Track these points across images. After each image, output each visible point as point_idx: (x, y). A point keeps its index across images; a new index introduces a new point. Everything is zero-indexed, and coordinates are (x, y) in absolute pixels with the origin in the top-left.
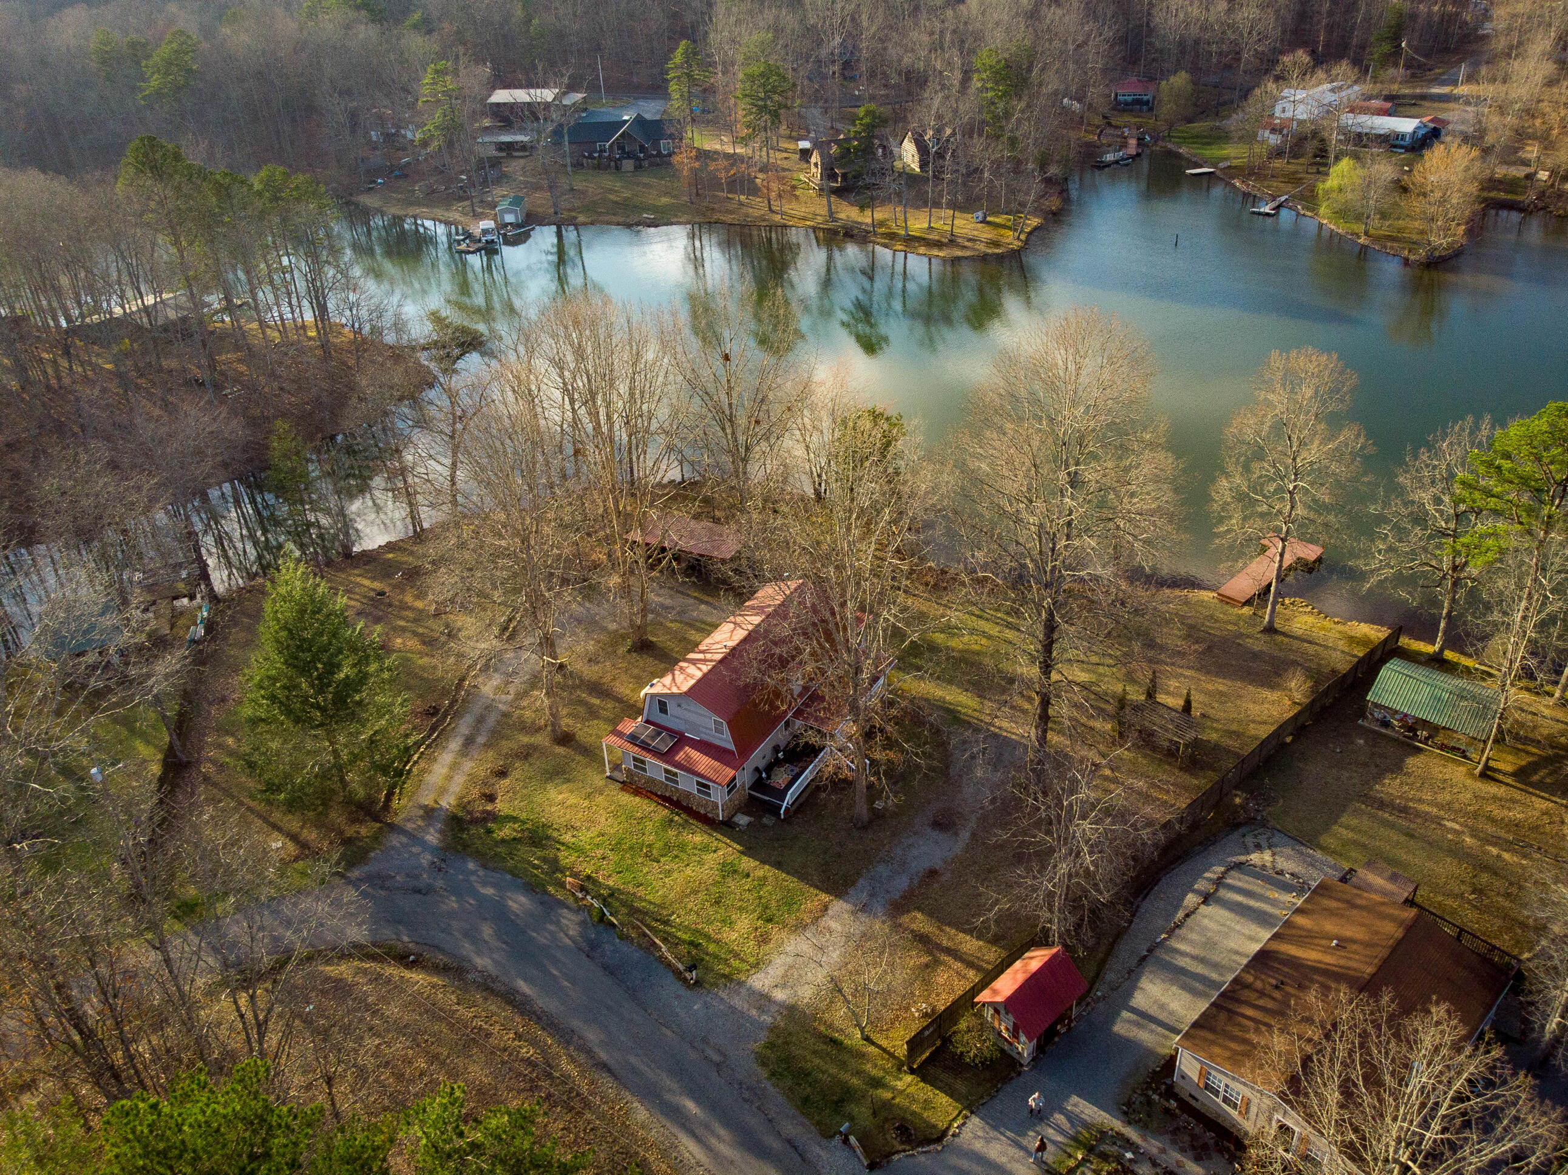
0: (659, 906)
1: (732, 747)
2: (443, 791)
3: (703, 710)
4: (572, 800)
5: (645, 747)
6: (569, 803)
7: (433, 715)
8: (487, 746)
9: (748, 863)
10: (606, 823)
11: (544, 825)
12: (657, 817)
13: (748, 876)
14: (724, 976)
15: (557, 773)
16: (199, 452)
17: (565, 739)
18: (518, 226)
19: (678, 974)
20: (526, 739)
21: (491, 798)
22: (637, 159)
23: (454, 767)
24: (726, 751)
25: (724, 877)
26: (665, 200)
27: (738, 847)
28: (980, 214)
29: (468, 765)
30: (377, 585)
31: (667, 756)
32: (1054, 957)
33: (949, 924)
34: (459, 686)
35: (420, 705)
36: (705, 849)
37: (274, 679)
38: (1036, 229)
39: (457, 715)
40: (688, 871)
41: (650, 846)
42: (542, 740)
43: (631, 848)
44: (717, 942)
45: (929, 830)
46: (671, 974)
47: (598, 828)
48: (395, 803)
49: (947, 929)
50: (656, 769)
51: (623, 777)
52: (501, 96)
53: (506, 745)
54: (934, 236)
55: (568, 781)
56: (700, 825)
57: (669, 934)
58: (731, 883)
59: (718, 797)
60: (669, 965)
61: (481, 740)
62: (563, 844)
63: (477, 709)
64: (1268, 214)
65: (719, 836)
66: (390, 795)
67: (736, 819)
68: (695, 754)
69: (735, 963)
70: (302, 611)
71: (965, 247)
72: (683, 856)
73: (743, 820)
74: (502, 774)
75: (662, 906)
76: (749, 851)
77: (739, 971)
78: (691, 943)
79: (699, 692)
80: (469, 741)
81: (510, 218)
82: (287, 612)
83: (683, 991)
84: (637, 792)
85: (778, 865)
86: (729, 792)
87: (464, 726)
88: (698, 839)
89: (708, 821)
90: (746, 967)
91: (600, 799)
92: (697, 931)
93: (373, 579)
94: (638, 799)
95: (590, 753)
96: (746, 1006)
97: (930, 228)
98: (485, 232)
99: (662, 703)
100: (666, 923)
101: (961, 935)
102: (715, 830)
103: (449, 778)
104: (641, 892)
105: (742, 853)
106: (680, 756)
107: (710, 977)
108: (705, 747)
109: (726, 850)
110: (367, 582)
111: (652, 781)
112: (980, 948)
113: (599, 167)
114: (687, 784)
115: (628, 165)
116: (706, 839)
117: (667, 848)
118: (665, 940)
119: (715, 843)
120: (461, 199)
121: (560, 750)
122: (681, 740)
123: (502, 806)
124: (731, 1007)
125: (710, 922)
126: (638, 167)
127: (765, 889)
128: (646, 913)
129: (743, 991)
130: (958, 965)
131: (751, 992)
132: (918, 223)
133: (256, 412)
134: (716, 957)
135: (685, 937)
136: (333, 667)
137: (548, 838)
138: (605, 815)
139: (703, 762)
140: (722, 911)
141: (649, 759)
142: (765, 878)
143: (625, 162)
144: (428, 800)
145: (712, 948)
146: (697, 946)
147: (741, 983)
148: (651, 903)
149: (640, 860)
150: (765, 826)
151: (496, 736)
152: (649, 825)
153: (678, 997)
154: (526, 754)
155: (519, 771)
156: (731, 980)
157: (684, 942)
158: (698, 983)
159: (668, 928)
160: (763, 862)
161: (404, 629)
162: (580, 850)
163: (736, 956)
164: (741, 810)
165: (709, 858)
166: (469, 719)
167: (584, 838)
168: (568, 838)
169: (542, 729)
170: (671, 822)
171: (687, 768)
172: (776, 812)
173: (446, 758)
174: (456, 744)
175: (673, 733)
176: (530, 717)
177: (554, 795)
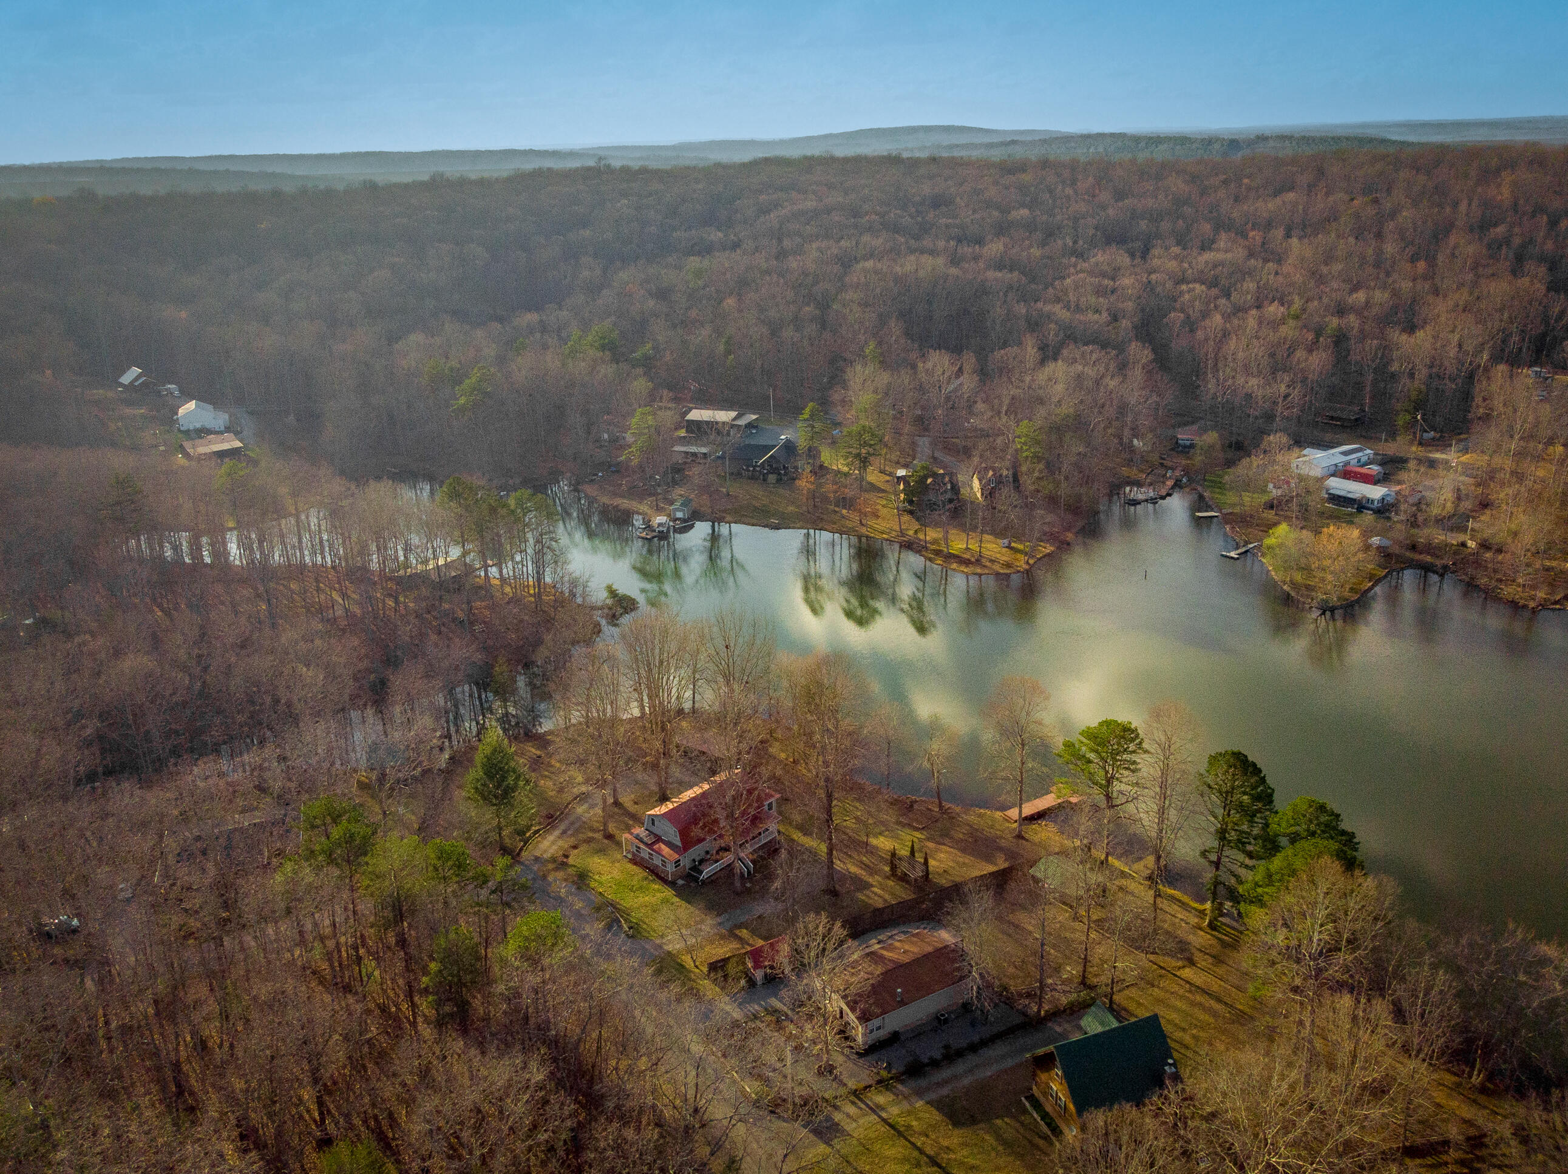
1: (679, 844)
2: (545, 851)
3: (669, 824)
4: (604, 862)
5: (641, 840)
6: (602, 864)
7: (550, 818)
8: (572, 835)
9: (675, 900)
10: (616, 874)
11: (588, 871)
12: (641, 875)
13: (673, 903)
14: (646, 936)
15: (601, 851)
16: (457, 668)
17: (610, 837)
18: (684, 521)
19: (625, 932)
20: (590, 834)
21: (567, 856)
22: (779, 474)
23: (553, 843)
24: (677, 846)
25: (662, 903)
26: (791, 508)
27: (674, 893)
28: (1006, 541)
29: (560, 843)
30: (538, 753)
31: (650, 846)
34: (567, 806)
35: (544, 813)
36: (659, 890)
37: (478, 780)
38: (1048, 555)
39: (561, 820)
40: (647, 898)
41: (633, 886)
42: (598, 836)
43: (624, 885)
44: (648, 924)
47: (612, 875)
48: (523, 854)
50: (645, 852)
51: (630, 856)
52: (695, 415)
53: (581, 836)
54: (967, 556)
55: (605, 854)
56: (660, 881)
57: (628, 919)
58: (665, 905)
59: (670, 868)
61: (569, 832)
62: (594, 879)
63: (572, 818)
64: (1232, 558)
65: (666, 887)
66: (521, 850)
67: (676, 881)
68: (663, 846)
69: (652, 933)
70: (495, 750)
71: (985, 566)
72: (647, 892)
73: (680, 882)
74: (575, 847)
75: (629, 908)
76: (679, 895)
77: (653, 936)
78: (637, 923)
79: (670, 815)
80: (564, 832)
81: (679, 515)
82: (488, 751)
84: (635, 864)
85: (689, 903)
86: (676, 867)
87: (562, 827)
88: (656, 887)
89: (664, 881)
90: (656, 935)
91: (617, 865)
92: (641, 920)
93: (538, 749)
94: (634, 866)
95: (619, 844)
96: (651, 948)
97: (967, 549)
98: (660, 525)
99: (653, 820)
100: (630, 915)
102: (666, 884)
103: (550, 847)
104: (622, 902)
105: (675, 895)
106: (656, 847)
107: (638, 936)
108: (669, 844)
109: (668, 893)
110: (533, 750)
111: (642, 858)
113: (752, 478)
114: (657, 861)
115: (772, 478)
116: (660, 887)
117: (641, 888)
118: (623, 918)
119: (664, 889)
120: (650, 495)
121: (606, 841)
122: (659, 839)
123: (571, 861)
124: (643, 947)
125: (648, 917)
126: (779, 481)
127: (679, 910)
128: (621, 910)
129: (651, 943)
131: (654, 944)
132: (958, 544)
133: (490, 642)
134: (646, 929)
135: (635, 921)
136: (504, 778)
137: (589, 876)
138: (617, 871)
139: (665, 850)
140: (655, 914)
141: (642, 846)
143: (770, 476)
144: (538, 854)
145: (645, 926)
146: (639, 925)
147: (651, 940)
148: (625, 906)
149: (626, 890)
150: (690, 886)
151: (577, 831)
152: (636, 878)
154: (589, 841)
155: (584, 847)
156: (648, 939)
157: (633, 922)
158: (634, 938)
159: (629, 917)
160: (683, 900)
161: (546, 776)
162: (600, 883)
163: (654, 931)
164: (681, 878)
165: (658, 895)
166: (567, 822)
167: (604, 878)
168: (597, 877)
169: (599, 831)
170: (646, 878)
171: (658, 853)
172: (696, 880)
173: (551, 838)
174: (557, 833)
175: (656, 835)
176: (596, 825)
177: (596, 859)
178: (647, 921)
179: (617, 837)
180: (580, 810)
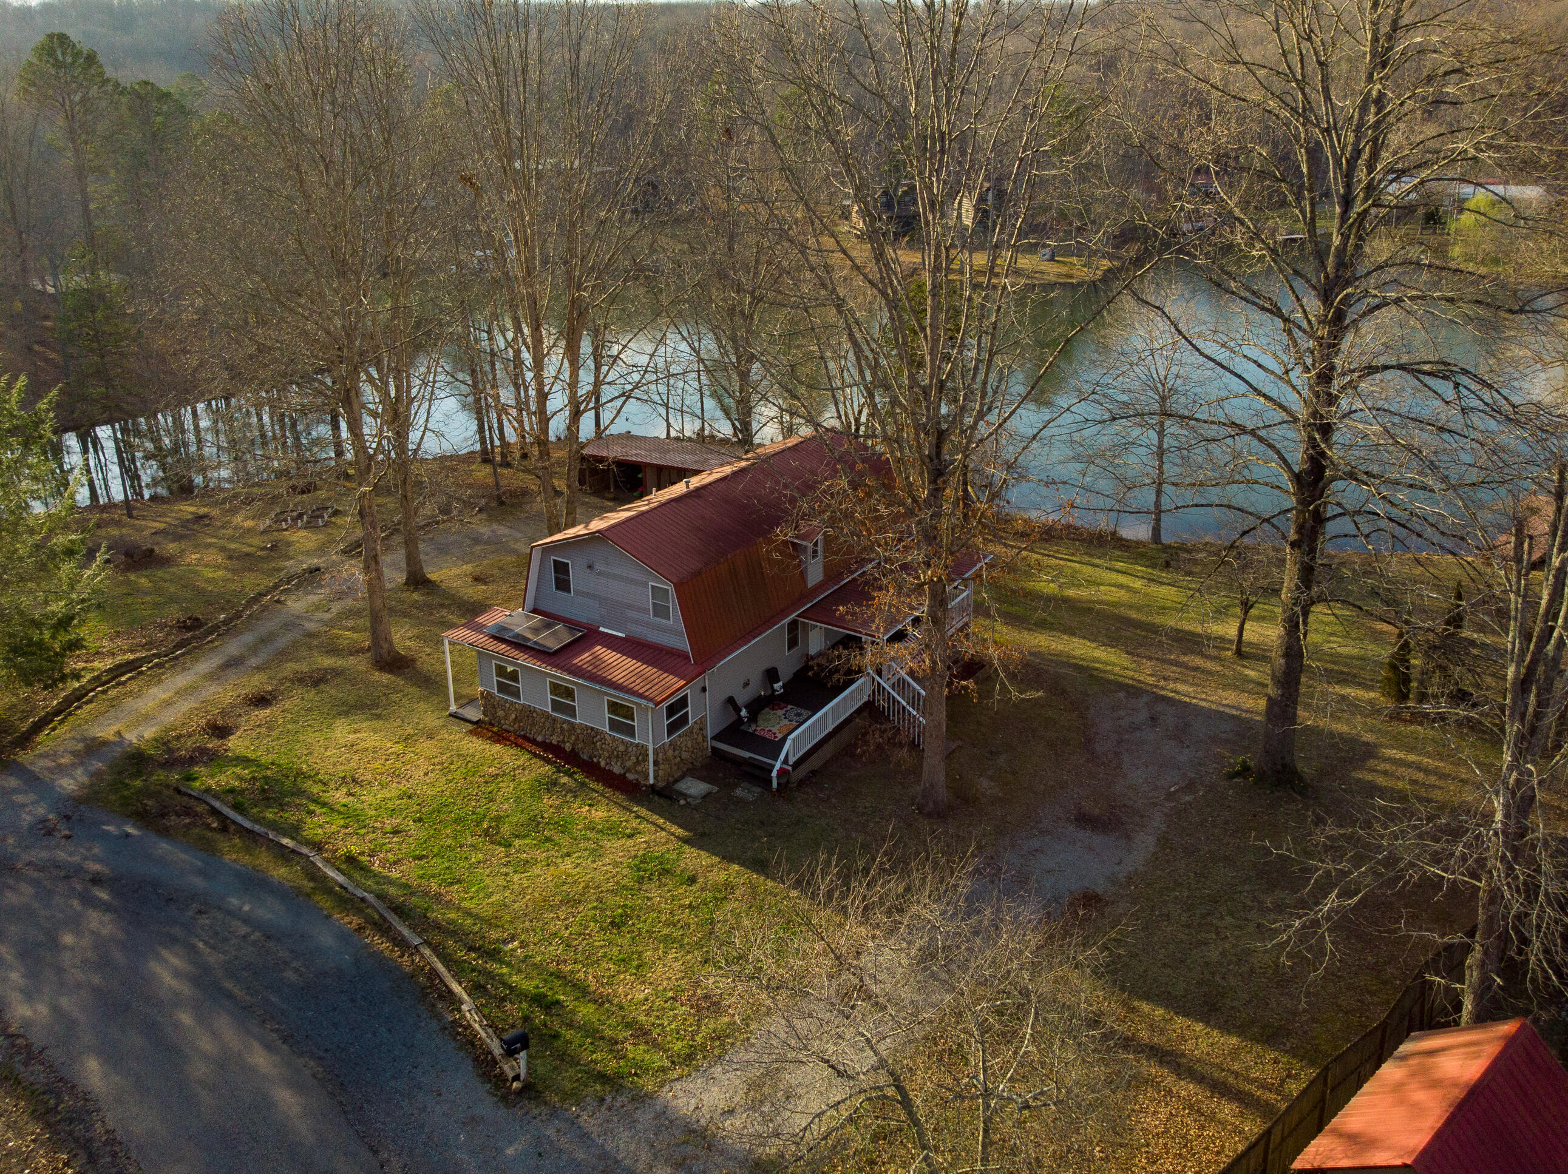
0: (487, 921)
1: (684, 644)
3: (634, 568)
5: (520, 646)
6: (363, 745)
7: (188, 629)
8: (260, 669)
9: (695, 859)
10: (422, 780)
11: (300, 773)
12: (526, 778)
13: (692, 880)
14: (603, 1078)
15: (362, 707)
17: (396, 664)
19: (485, 1065)
20: (328, 662)
21: (223, 733)
23: (185, 692)
24: (671, 649)
25: (640, 880)
27: (680, 832)
29: (211, 690)
31: (559, 658)
32: (1511, 1042)
33: (1147, 997)
34: (254, 599)
35: (177, 618)
36: (612, 830)
39: (230, 630)
40: (567, 865)
41: (498, 819)
42: (359, 664)
43: (458, 821)
44: (600, 1001)
45: (1071, 828)
46: (469, 1065)
47: (405, 786)
49: (1145, 1007)
50: (538, 688)
51: (474, 713)
53: (291, 668)
55: (378, 717)
56: (609, 792)
57: (490, 975)
58: (653, 891)
59: (650, 737)
60: (471, 1042)
61: (251, 663)
62: (324, 805)
63: (268, 627)
65: (644, 812)
66: (42, 724)
67: (682, 786)
68: (611, 656)
69: (636, 1051)
72: (564, 840)
73: (695, 788)
74: (261, 701)
75: (492, 922)
76: (699, 839)
77: (642, 1069)
78: (538, 1000)
80: (232, 663)
83: (486, 1106)
84: (499, 737)
85: (760, 866)
86: (672, 728)
87: (234, 645)
88: (599, 814)
89: (626, 788)
90: (658, 1060)
91: (426, 746)
92: (559, 975)
94: (497, 748)
95: (430, 682)
96: (645, 1156)
99: (560, 567)
100: (493, 954)
101: (1180, 1021)
102: (639, 803)
103: (166, 707)
104: (455, 893)
105: (686, 841)
106: (583, 659)
107: (566, 1079)
108: (632, 647)
109: (653, 835)
110: (192, 509)
111: (526, 711)
112: (1235, 1053)
116: (616, 815)
117: (535, 823)
118: (477, 989)
119: (635, 823)
121: (385, 678)
122: (586, 636)
123: (236, 744)
124: (604, 1156)
125: (590, 960)
127: (729, 906)
128: (453, 934)
129: (645, 1117)
130: (1188, 1089)
131: (666, 1120)
134: (593, 1033)
135: (528, 986)
137: (300, 793)
138: (425, 766)
139: (625, 670)
140: (625, 940)
141: (523, 667)
142: (729, 887)
144: (105, 732)
145: (586, 1012)
146: (550, 1006)
147: (641, 1098)
148: (468, 913)
149: (470, 840)
150: (740, 801)
151: (281, 657)
152: (507, 788)
153: (472, 1121)
154: (317, 680)
155: (295, 700)
156: (619, 1089)
157: (523, 995)
158: (531, 1090)
159: (493, 967)
160: (728, 858)
162: (353, 817)
163: (641, 1033)
164: (693, 771)
165: (616, 847)
166: (248, 638)
167: (369, 799)
168: (339, 797)
169: (362, 651)
170: (552, 785)
171: (596, 677)
172: (758, 775)
173: (181, 680)
174: (204, 666)
175: (571, 624)
176: (348, 636)
177: (342, 731)
178: (588, 976)
179: (425, 662)
180: (297, 604)
